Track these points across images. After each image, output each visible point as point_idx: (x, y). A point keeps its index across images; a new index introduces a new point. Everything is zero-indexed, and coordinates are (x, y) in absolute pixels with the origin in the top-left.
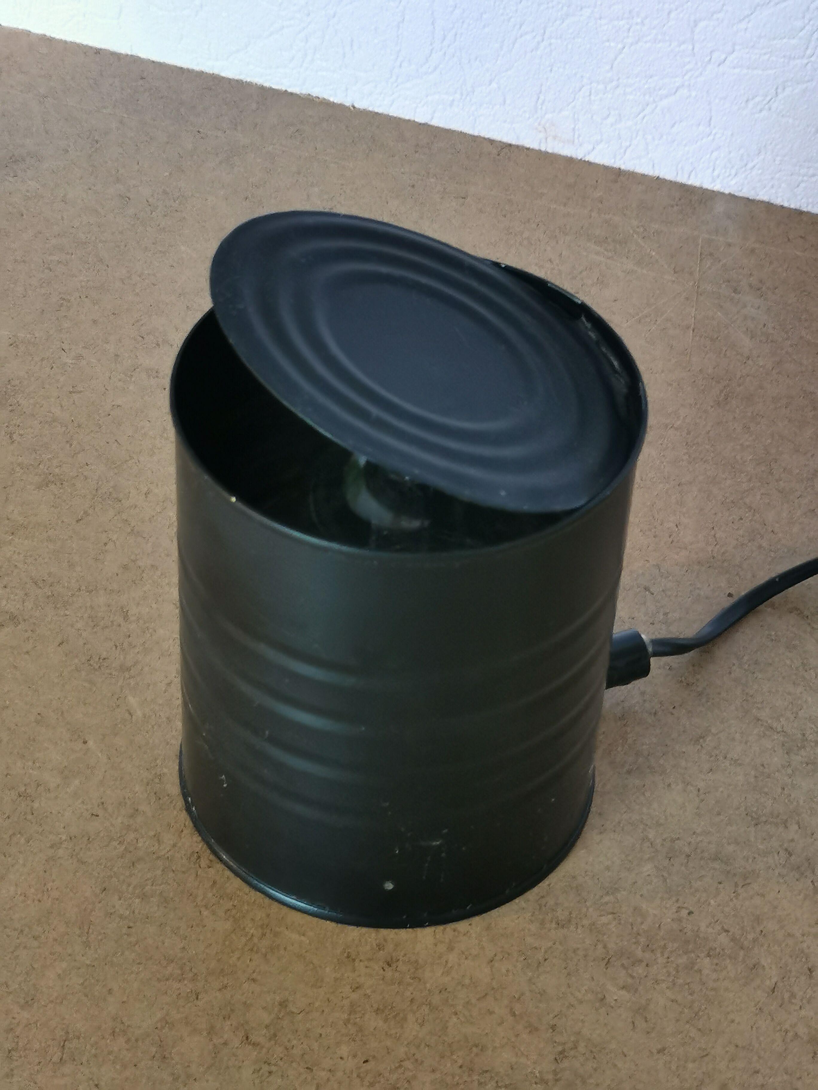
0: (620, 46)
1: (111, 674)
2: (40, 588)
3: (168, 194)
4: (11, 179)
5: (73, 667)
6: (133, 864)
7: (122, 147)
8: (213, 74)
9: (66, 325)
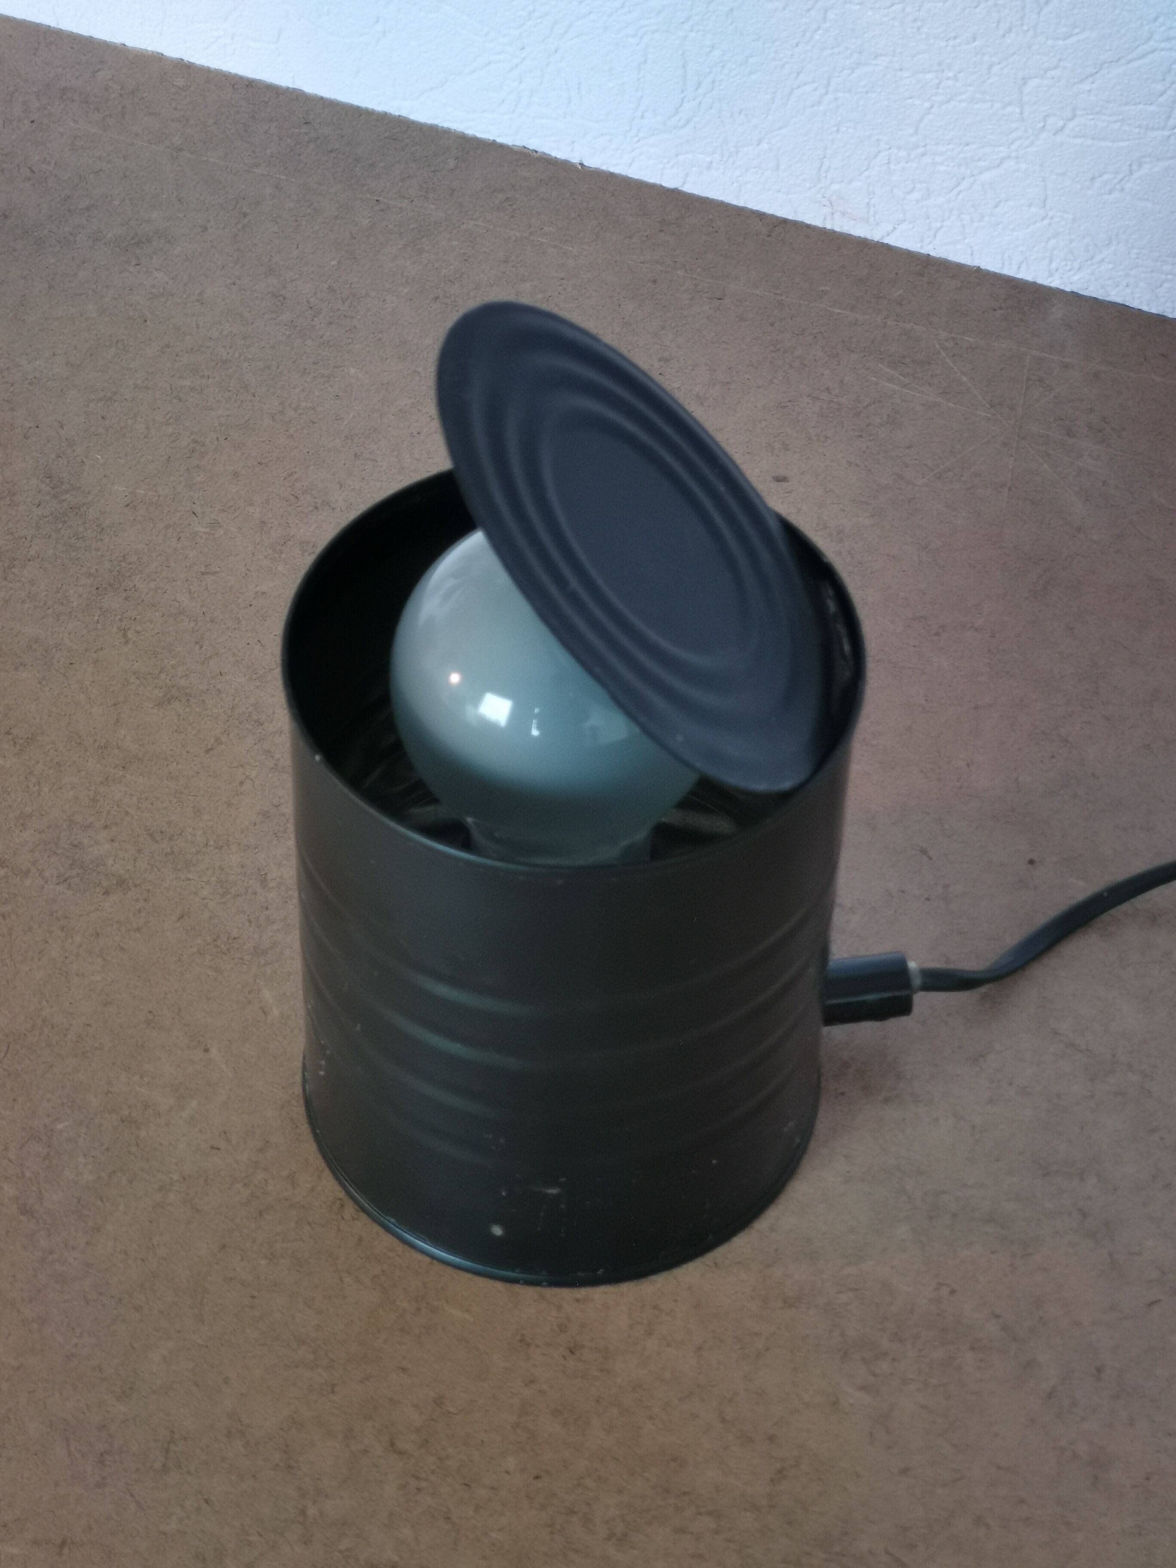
0: (927, 105)
1: (242, 959)
2: (157, 842)
3: (336, 291)
4: (131, 269)
5: (195, 950)
6: (261, 1213)
7: (277, 223)
8: (399, 116)
9: (198, 479)
